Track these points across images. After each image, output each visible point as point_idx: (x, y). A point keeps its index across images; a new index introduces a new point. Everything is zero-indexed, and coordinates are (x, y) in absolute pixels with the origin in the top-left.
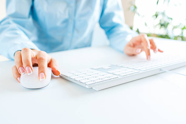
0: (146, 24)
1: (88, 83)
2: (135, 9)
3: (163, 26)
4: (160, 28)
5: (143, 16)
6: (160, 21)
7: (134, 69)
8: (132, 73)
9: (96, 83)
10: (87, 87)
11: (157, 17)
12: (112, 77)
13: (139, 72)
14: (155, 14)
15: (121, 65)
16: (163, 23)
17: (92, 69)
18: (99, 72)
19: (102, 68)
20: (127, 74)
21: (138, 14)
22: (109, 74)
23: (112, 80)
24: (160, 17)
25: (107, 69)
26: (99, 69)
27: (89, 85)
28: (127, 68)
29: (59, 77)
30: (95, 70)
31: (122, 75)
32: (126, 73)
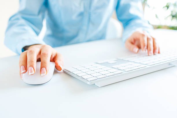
0: (157, 16)
1: (89, 80)
2: (146, 1)
3: (174, 18)
4: (172, 20)
5: (154, 8)
6: (172, 12)
7: (141, 64)
8: (131, 69)
9: (99, 79)
10: (88, 83)
11: (168, 8)
12: (116, 73)
13: (146, 67)
14: (166, 5)
15: (127, 59)
16: (174, 14)
17: (97, 63)
18: (103, 67)
19: (107, 63)
20: (133, 69)
21: (149, 6)
22: (114, 69)
23: (116, 75)
24: (171, 8)
25: (112, 63)
26: (104, 63)
27: (91, 81)
28: (134, 62)
29: (62, 72)
30: (99, 65)
31: (127, 70)
32: (131, 68)
